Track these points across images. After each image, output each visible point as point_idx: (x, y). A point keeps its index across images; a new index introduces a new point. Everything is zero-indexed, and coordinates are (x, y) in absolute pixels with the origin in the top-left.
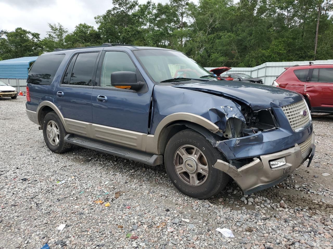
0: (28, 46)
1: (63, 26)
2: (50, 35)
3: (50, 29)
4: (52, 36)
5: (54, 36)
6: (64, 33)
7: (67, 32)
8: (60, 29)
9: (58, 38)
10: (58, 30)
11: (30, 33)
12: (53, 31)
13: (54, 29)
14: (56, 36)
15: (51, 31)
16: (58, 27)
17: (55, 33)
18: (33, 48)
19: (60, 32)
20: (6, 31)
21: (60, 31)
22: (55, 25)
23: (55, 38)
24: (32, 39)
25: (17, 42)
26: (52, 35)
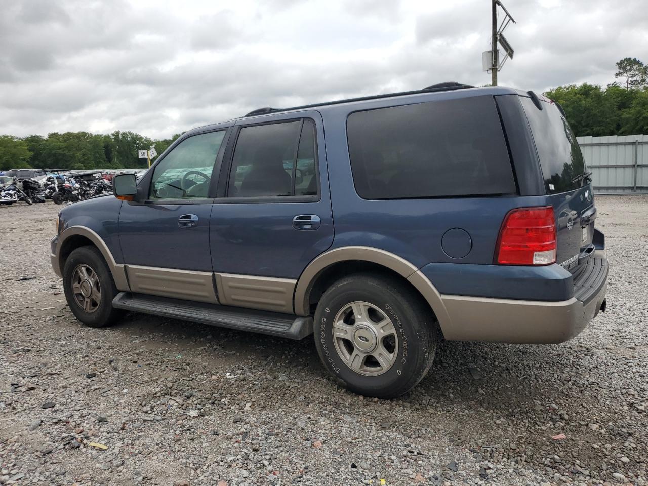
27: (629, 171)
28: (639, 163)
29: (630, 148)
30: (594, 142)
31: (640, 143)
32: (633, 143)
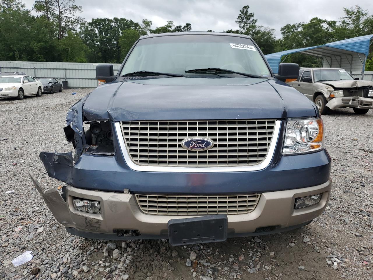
0: (320, 37)
1: (361, 8)
2: (343, 22)
3: (344, 15)
4: (346, 23)
5: (348, 22)
6: (362, 17)
7: (366, 14)
8: (358, 12)
9: (353, 24)
10: (355, 14)
11: (326, 22)
12: (348, 16)
13: (350, 13)
14: (351, 22)
15: (346, 16)
16: (356, 11)
17: (350, 18)
18: (324, 39)
19: (357, 16)
20: (304, 23)
21: (358, 14)
22: (352, 8)
23: (349, 24)
24: (327, 28)
25: (309, 34)
26: (346, 21)
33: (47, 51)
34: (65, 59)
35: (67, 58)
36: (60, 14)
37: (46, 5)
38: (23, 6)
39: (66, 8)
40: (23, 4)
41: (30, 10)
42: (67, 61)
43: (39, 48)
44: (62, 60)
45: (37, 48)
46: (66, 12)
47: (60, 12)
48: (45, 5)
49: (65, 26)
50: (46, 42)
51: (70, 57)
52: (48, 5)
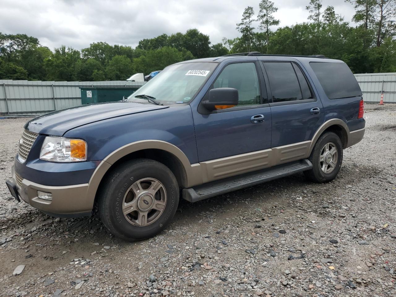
27: (50, 101)
28: (55, 97)
29: (49, 88)
30: (29, 84)
31: (54, 86)
32: (51, 86)
33: (357, 62)
34: (376, 70)
35: (379, 69)
36: (382, 19)
37: (367, 14)
38: (341, 20)
39: (390, 12)
40: (342, 17)
41: (348, 22)
42: (379, 72)
43: (349, 60)
44: (373, 70)
45: (347, 60)
46: (390, 16)
47: (383, 17)
48: (365, 14)
49: (385, 32)
50: (359, 52)
51: (383, 67)
52: (368, 13)
